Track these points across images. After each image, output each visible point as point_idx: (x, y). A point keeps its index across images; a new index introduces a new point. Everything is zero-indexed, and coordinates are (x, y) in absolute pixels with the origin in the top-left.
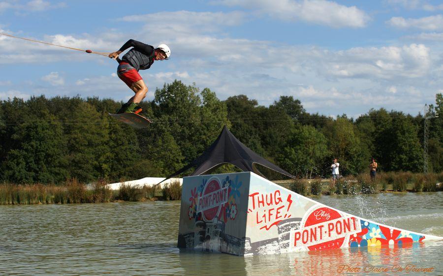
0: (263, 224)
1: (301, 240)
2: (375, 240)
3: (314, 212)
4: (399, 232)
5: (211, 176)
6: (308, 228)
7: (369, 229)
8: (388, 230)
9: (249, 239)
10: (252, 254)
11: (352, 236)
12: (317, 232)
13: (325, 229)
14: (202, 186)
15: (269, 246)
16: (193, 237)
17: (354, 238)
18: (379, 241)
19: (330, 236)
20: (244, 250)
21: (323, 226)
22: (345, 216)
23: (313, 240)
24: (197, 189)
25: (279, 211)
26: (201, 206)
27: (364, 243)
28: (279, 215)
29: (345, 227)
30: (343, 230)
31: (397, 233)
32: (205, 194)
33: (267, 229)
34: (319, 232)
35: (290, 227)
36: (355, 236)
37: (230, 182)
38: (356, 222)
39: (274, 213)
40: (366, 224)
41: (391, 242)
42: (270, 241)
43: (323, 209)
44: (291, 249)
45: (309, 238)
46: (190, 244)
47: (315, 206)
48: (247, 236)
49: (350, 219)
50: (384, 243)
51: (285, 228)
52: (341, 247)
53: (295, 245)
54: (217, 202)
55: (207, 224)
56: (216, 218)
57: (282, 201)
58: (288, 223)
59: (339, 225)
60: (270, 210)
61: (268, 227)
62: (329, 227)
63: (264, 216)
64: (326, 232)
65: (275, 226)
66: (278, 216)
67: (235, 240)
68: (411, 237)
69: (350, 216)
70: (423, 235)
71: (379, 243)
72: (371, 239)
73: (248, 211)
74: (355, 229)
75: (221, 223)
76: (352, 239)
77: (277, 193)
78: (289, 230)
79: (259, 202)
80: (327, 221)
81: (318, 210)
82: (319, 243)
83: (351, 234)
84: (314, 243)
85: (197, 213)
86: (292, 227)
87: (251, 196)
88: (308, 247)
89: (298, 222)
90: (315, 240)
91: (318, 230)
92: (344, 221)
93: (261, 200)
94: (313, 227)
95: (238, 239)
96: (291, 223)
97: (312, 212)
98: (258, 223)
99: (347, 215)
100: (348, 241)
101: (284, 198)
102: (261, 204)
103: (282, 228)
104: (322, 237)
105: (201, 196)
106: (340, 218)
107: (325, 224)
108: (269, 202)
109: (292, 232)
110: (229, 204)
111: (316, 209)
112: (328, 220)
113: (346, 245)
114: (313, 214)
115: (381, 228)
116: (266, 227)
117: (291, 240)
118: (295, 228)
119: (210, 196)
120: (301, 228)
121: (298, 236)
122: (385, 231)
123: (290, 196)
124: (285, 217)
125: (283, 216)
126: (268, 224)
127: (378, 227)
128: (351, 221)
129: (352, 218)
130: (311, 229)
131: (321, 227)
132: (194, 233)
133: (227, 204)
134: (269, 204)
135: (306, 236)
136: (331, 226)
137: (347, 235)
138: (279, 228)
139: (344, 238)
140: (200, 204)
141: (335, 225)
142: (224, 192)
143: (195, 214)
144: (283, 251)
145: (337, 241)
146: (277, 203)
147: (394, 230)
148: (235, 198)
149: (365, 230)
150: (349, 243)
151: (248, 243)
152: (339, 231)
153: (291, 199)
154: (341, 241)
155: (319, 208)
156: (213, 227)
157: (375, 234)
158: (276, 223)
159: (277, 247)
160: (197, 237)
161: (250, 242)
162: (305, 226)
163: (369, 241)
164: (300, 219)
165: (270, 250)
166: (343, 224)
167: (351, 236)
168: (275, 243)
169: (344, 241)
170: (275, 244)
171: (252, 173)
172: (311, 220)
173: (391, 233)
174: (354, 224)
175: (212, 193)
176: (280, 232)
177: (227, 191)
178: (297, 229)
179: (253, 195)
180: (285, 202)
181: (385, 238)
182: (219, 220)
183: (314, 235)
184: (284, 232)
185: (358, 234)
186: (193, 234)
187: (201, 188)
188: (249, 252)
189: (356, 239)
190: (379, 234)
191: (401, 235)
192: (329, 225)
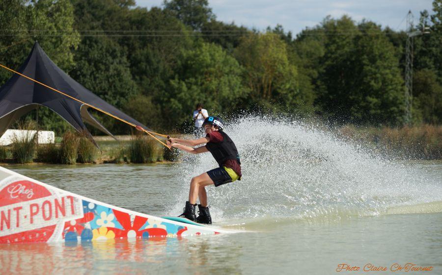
2: (106, 230)
3: (9, 186)
4: (144, 220)
7: (96, 214)
8: (127, 216)
11: (67, 224)
12: (11, 216)
13: (25, 211)
17: (72, 227)
18: (111, 232)
19: (32, 222)
21: (21, 208)
22: (57, 193)
23: (5, 228)
27: (88, 235)
29: (56, 209)
30: (54, 215)
31: (140, 221)
34: (15, 216)
36: (73, 223)
38: (75, 203)
40: (91, 206)
41: (132, 235)
43: (24, 183)
47: (9, 178)
49: (65, 199)
50: (120, 234)
52: (48, 241)
59: (47, 207)
62: (31, 210)
64: (26, 217)
68: (164, 227)
69: (66, 193)
70: (183, 225)
71: (112, 234)
72: (98, 229)
74: (73, 213)
76: (68, 228)
80: (27, 200)
81: (15, 184)
82: (13, 233)
83: (67, 220)
84: (6, 232)
90: (9, 226)
91: (14, 213)
92: (56, 201)
94: (5, 208)
97: (4, 187)
99: (60, 193)
100: (62, 231)
104: (20, 224)
106: (50, 197)
107: (25, 205)
111: (10, 183)
112: (30, 199)
113: (57, 239)
114: (5, 189)
115: (116, 213)
122: (122, 218)
127: (111, 211)
128: (68, 201)
129: (69, 197)
130: (3, 212)
131: (18, 209)
136: (35, 209)
137: (60, 223)
139: (55, 226)
141: (40, 207)
145: (43, 230)
147: (137, 217)
149: (90, 215)
150: (63, 234)
154: (50, 230)
155: (15, 181)
157: (106, 222)
163: (95, 232)
166: (53, 205)
167: (66, 223)
169: (55, 231)
172: (2, 199)
173: (132, 220)
174: (72, 207)
183: (6, 220)
185: (78, 221)
189: (75, 228)
190: (112, 221)
191: (148, 224)
192: (32, 206)
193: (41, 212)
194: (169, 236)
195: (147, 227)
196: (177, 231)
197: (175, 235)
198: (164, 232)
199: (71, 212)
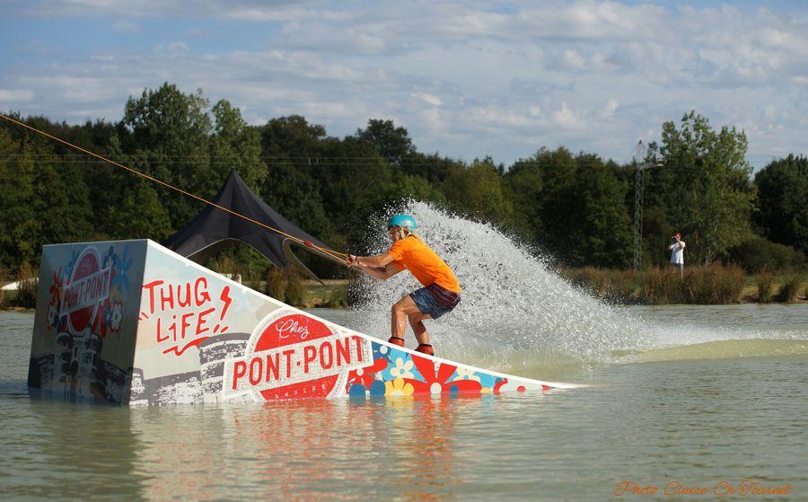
0: (169, 344)
1: (246, 378)
2: (402, 383)
3: (278, 321)
4: (453, 369)
5: (87, 245)
6: (263, 355)
7: (390, 361)
8: (430, 363)
9: (140, 371)
10: (146, 401)
11: (353, 374)
12: (280, 362)
13: (298, 356)
14: (71, 265)
15: (182, 387)
16: (53, 363)
17: (359, 378)
18: (409, 385)
19: (306, 370)
20: (129, 393)
21: (293, 352)
23: (272, 378)
24: (63, 270)
25: (203, 318)
26: (67, 303)
27: (379, 389)
28: (203, 326)
29: (338, 354)
30: (335, 361)
31: (448, 370)
32: (74, 280)
33: (178, 354)
34: (286, 362)
35: (225, 351)
36: (360, 373)
37: (114, 258)
38: (363, 346)
39: (193, 321)
40: (384, 351)
41: (436, 389)
42: (184, 377)
43: (296, 317)
44: (226, 395)
45: (264, 375)
46: (47, 376)
47: (276, 312)
48: (136, 365)
49: (350, 339)
50: (421, 389)
51: (215, 353)
52: (328, 397)
53: (235, 387)
54: (92, 297)
55: (74, 338)
56: (89, 329)
57: (209, 300)
58: (221, 343)
59: (326, 350)
60: (185, 317)
61: (179, 350)
62: (306, 354)
63: (173, 327)
64: (299, 364)
65: (194, 347)
66: (201, 329)
67: (117, 372)
68: (477, 379)
69: (350, 333)
70: (502, 376)
71: (410, 389)
72: (393, 381)
73: (141, 316)
74: (360, 359)
75: (96, 337)
76: (354, 380)
77: (202, 283)
78: (223, 356)
79: (163, 300)
80: (301, 341)
81: (285, 319)
82: (283, 385)
83: (353, 369)
84: (274, 384)
85: (60, 316)
86: (229, 351)
87: (147, 287)
88: (262, 392)
89: (243, 342)
90: (277, 377)
91: (284, 359)
92: (338, 342)
93: (167, 295)
94: (272, 352)
95: (121, 370)
96: (228, 342)
97: (271, 323)
98: (159, 340)
99: (344, 332)
100: (345, 383)
101: (215, 295)
102: (167, 304)
103: (209, 352)
104: (291, 373)
105: (68, 284)
106: (330, 337)
107: (298, 348)
108: (183, 300)
109: (229, 361)
110: (111, 300)
111: (279, 318)
112: (304, 340)
113: (339, 394)
114: (273, 326)
115: (416, 360)
116: (175, 348)
117: (227, 377)
118: (236, 354)
119: (83, 283)
120: (248, 354)
121: (240, 369)
122: (423, 366)
123: (227, 290)
124: (215, 331)
125: (212, 329)
126: (181, 344)
127: (409, 357)
128: (353, 343)
129: (354, 338)
130: (269, 357)
131: (289, 353)
132: (53, 356)
133: (107, 301)
134: (183, 305)
135: (258, 370)
136: (310, 353)
137: (343, 372)
138: (202, 353)
139: (337, 376)
140: (66, 300)
141: (318, 351)
142: (104, 278)
143: (57, 317)
144: (209, 398)
145: (321, 381)
146: (199, 303)
147: (442, 365)
148: (119, 289)
150: (347, 387)
151: (139, 380)
152: (327, 362)
153: (229, 296)
154: (332, 380)
155: (285, 315)
156: (84, 345)
157: (402, 371)
158: (196, 343)
159: (197, 390)
160: (59, 362)
161: (142, 377)
162: (256, 351)
163: (388, 385)
164: (246, 336)
165: (184, 394)
166: (334, 348)
167: (351, 372)
168: (194, 381)
169: (337, 382)
170: (194, 383)
171: (151, 243)
172: (270, 339)
173: (436, 369)
174: (359, 350)
175: (85, 279)
176: (203, 361)
177: (109, 276)
178: (239, 355)
179: (151, 286)
180: (216, 302)
181: (422, 379)
182: (93, 332)
183: (273, 367)
184: (211, 360)
185: (365, 369)
186: (51, 357)
187: (68, 268)
188: (141, 397)
189: (362, 380)
190: (411, 371)
191: (457, 375)
192: (306, 349)
193: (318, 357)
194: (484, 390)
195: (456, 379)
196: (494, 384)
197: (492, 389)
198: (476, 386)
199: (357, 358)
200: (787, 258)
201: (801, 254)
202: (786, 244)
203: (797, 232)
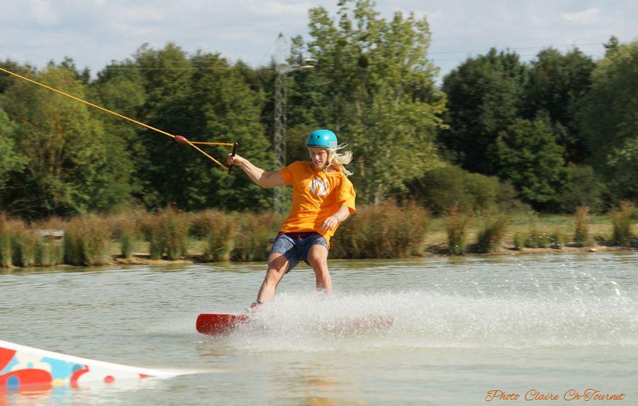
68: (46, 367)
70: (82, 362)
191: (18, 363)
194: (56, 382)
195: (15, 368)
196: (70, 374)
197: (67, 381)
198: (45, 377)
200: (490, 193)
201: (509, 187)
202: (489, 174)
203: (503, 157)
